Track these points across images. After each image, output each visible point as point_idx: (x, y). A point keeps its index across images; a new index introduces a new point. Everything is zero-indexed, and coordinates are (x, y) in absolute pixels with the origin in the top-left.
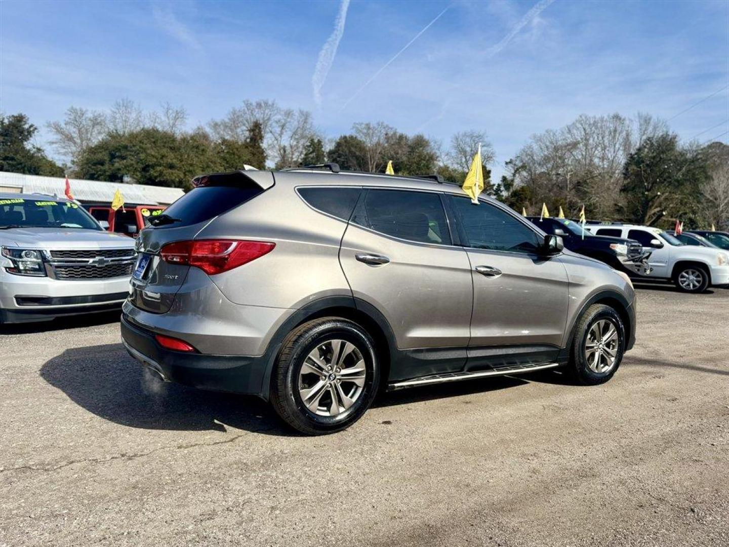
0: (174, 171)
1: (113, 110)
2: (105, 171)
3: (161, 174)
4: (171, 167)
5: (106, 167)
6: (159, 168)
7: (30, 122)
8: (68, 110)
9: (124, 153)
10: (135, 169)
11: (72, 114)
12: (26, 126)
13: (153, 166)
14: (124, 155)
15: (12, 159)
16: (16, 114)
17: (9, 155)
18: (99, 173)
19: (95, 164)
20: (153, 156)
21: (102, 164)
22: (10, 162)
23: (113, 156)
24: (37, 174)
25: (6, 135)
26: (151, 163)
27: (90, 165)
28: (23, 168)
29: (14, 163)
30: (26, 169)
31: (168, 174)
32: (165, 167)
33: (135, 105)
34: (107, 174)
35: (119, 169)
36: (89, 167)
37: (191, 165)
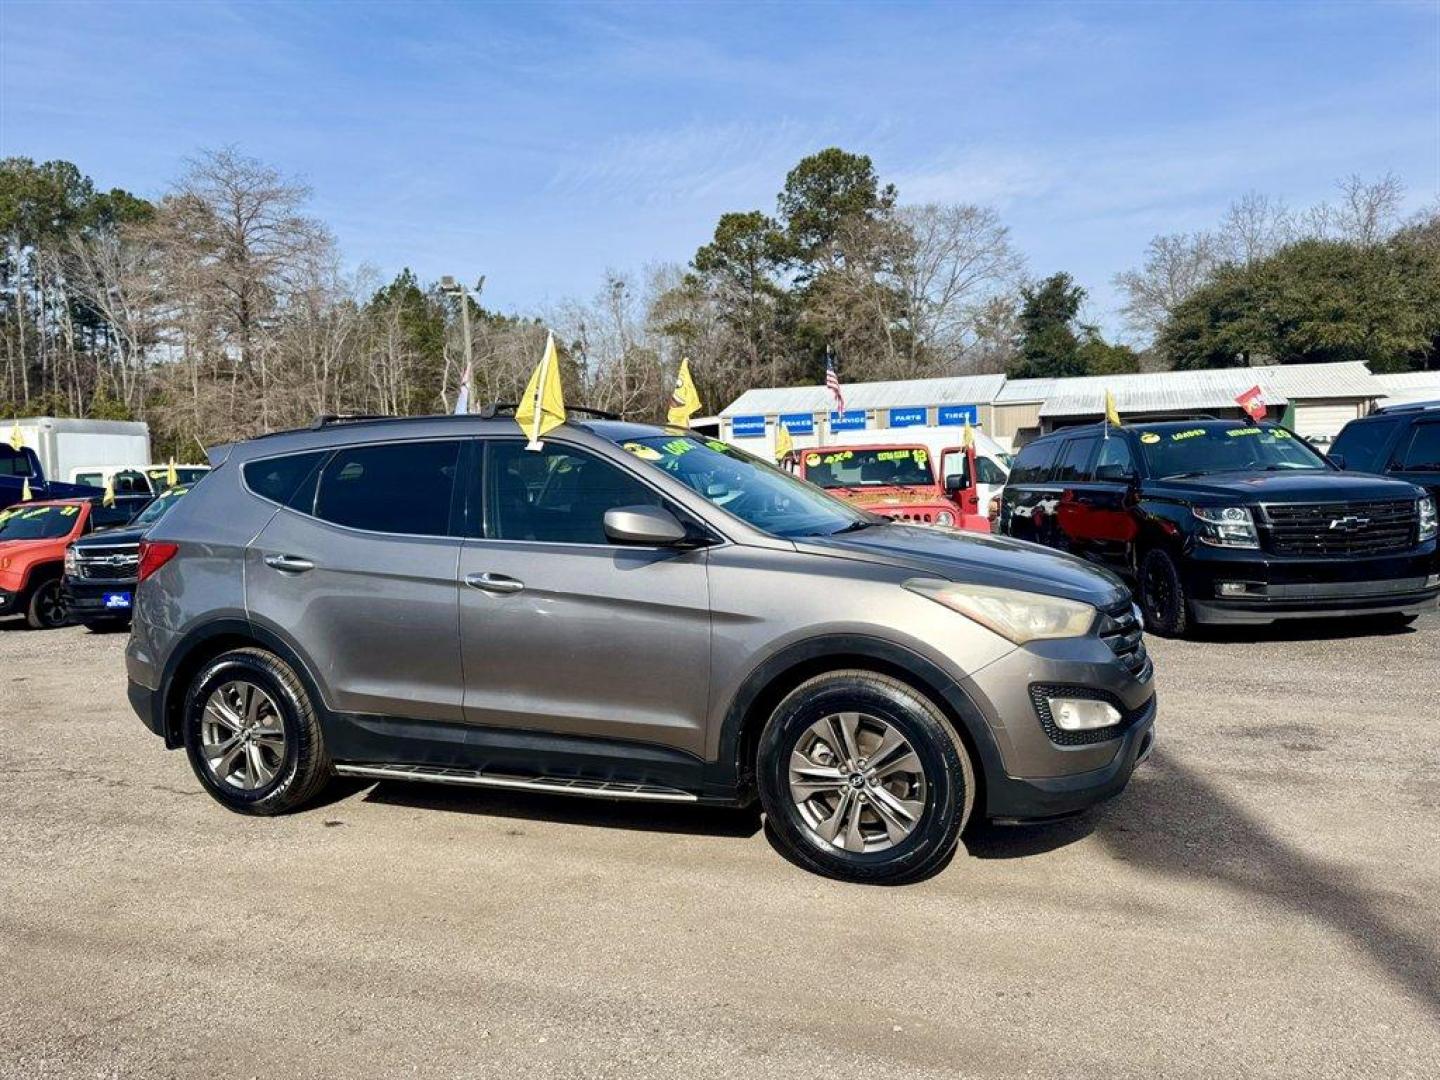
0: (1341, 326)
1: (1225, 222)
2: (1201, 349)
3: (1314, 337)
4: (1338, 316)
5: (1203, 341)
6: (1307, 325)
7: (1074, 284)
8: (1151, 244)
9: (1236, 307)
10: (1260, 335)
11: (1157, 250)
12: (1069, 292)
13: (1295, 323)
14: (1236, 309)
15: (1043, 354)
16: (1053, 276)
17: (1038, 349)
18: (1191, 353)
19: (1181, 339)
20: (1296, 301)
21: (1195, 335)
22: (1040, 360)
23: (1216, 316)
24: (1081, 373)
25: (1036, 316)
26: (1290, 317)
27: (1173, 342)
28: (1058, 367)
29: (1045, 360)
30: (1062, 368)
31: (1329, 334)
32: (1322, 319)
33: (1274, 203)
34: (1205, 352)
35: (1226, 341)
36: (1172, 346)
37: (1386, 304)
